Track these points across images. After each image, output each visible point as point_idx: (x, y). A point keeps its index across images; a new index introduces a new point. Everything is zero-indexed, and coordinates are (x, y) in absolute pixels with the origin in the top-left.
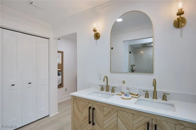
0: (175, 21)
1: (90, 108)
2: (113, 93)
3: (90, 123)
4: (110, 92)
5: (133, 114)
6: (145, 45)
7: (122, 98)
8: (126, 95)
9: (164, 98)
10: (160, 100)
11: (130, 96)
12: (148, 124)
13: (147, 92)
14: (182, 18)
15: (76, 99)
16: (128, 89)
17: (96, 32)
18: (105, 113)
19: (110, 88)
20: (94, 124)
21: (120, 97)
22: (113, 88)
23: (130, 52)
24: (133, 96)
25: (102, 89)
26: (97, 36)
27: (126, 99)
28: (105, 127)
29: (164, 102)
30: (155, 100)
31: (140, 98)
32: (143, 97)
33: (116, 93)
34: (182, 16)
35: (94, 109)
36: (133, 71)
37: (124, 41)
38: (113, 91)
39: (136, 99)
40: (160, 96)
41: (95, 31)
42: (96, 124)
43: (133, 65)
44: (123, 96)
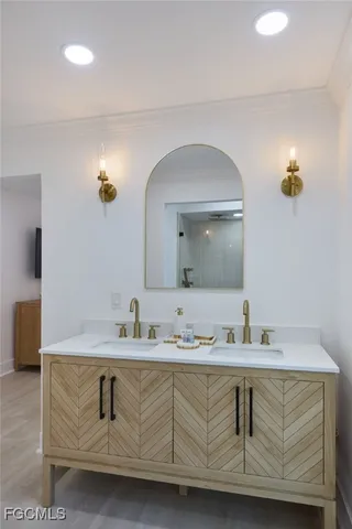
0: (284, 181)
1: (103, 378)
2: (153, 341)
3: (102, 416)
4: (145, 339)
5: (208, 375)
6: (219, 216)
7: (179, 347)
8: (188, 340)
9: (264, 340)
10: (256, 345)
11: (197, 342)
12: (238, 389)
13: (231, 330)
14: (296, 178)
15: (58, 362)
16: (189, 326)
17: (105, 182)
18: (144, 384)
19: (146, 330)
20: (113, 417)
21: (175, 345)
22: (152, 327)
23: (181, 234)
24: (203, 341)
25: (123, 333)
26: (108, 193)
27: (189, 348)
28: (143, 417)
29: (264, 347)
30: (247, 346)
31: (216, 345)
32: (222, 343)
33: (159, 339)
34: (296, 173)
35: (113, 379)
36: (186, 284)
37: (166, 204)
38: (152, 334)
39: (210, 348)
40: (256, 335)
41: (102, 178)
42: (119, 415)
43: (189, 270)
44: (181, 343)
